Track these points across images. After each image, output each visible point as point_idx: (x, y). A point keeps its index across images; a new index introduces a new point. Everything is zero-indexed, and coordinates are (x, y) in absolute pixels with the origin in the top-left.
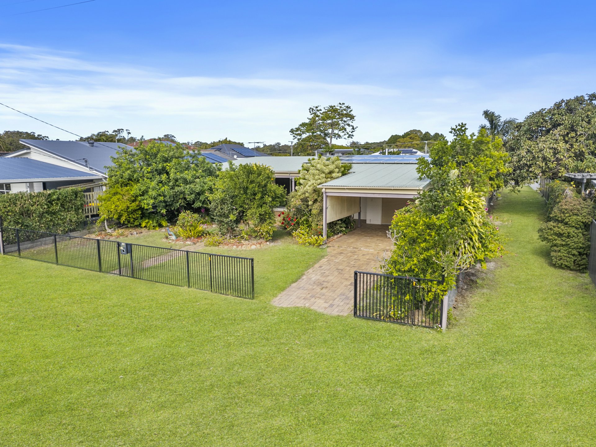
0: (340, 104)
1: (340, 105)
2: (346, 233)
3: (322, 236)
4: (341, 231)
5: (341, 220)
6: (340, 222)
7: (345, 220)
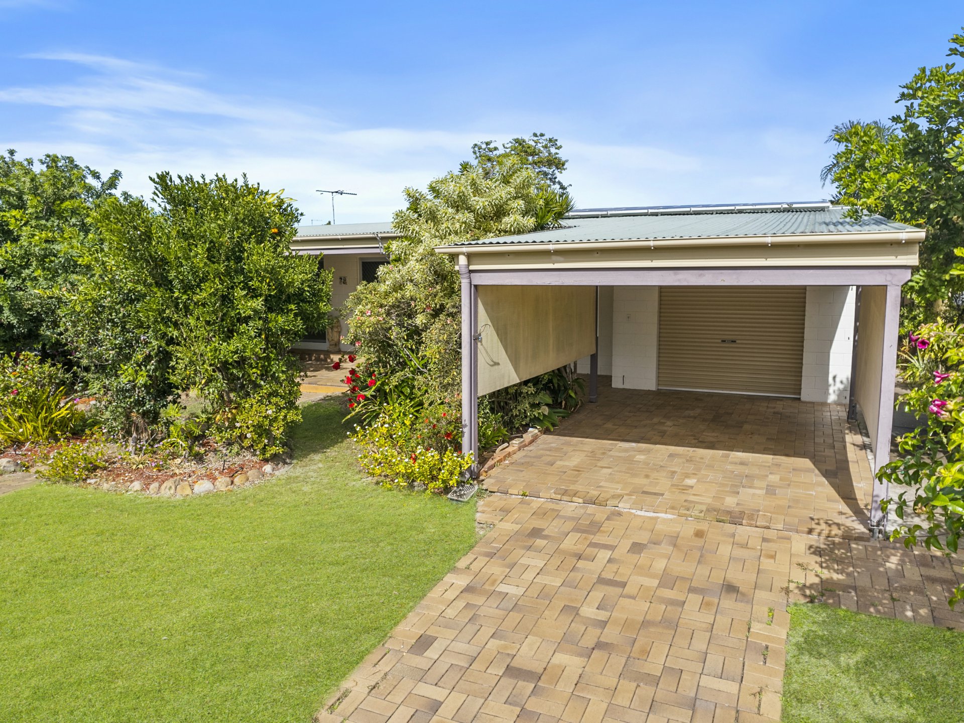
0: (535, 135)
1: (535, 139)
2: (554, 425)
3: (458, 448)
4: (535, 421)
5: (536, 381)
6: (532, 390)
7: (550, 381)
